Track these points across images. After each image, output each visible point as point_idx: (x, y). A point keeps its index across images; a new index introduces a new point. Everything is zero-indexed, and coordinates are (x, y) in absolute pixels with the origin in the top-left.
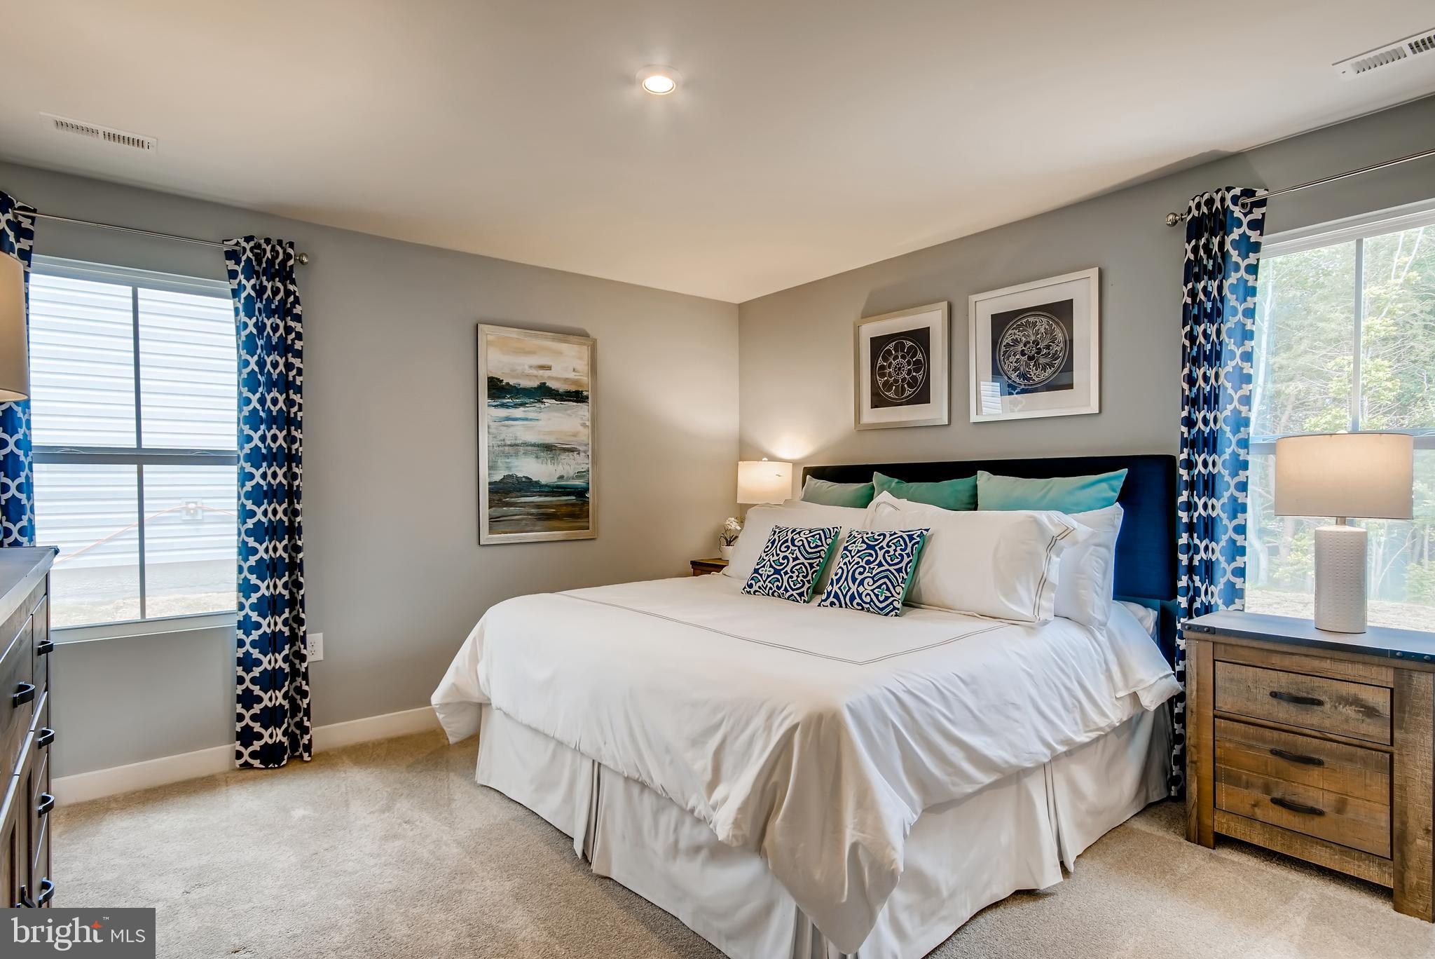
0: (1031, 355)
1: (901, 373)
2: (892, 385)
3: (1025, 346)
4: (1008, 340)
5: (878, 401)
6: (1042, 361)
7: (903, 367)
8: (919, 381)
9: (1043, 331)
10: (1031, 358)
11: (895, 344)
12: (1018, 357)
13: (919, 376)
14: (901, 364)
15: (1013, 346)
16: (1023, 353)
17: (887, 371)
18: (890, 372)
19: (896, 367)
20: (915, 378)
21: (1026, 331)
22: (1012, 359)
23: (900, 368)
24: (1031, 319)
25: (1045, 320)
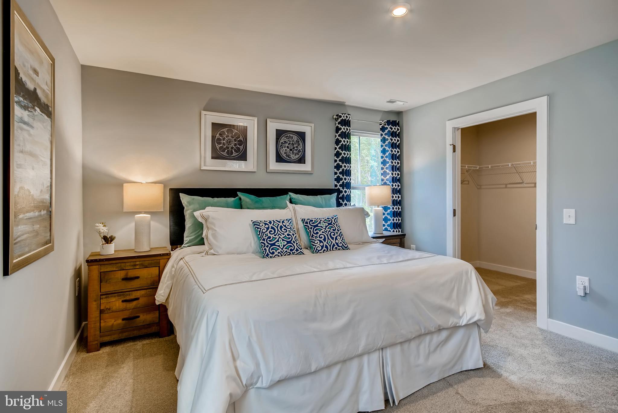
0: (291, 148)
1: (231, 144)
2: (225, 149)
3: (289, 145)
4: (282, 141)
5: (216, 156)
6: (295, 152)
7: (232, 141)
8: (241, 150)
9: (295, 141)
10: (291, 150)
11: (228, 129)
12: (286, 148)
13: (241, 148)
14: (231, 140)
15: (284, 144)
16: (288, 147)
17: (223, 142)
18: (224, 143)
19: (227, 141)
20: (239, 149)
21: (289, 139)
22: (284, 148)
23: (230, 142)
24: (291, 135)
25: (296, 137)
